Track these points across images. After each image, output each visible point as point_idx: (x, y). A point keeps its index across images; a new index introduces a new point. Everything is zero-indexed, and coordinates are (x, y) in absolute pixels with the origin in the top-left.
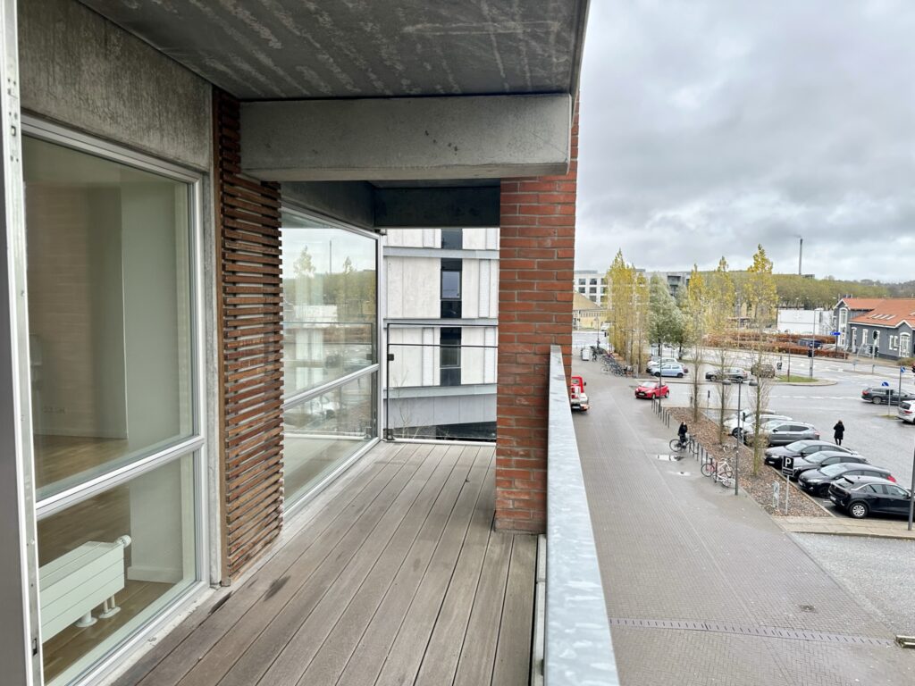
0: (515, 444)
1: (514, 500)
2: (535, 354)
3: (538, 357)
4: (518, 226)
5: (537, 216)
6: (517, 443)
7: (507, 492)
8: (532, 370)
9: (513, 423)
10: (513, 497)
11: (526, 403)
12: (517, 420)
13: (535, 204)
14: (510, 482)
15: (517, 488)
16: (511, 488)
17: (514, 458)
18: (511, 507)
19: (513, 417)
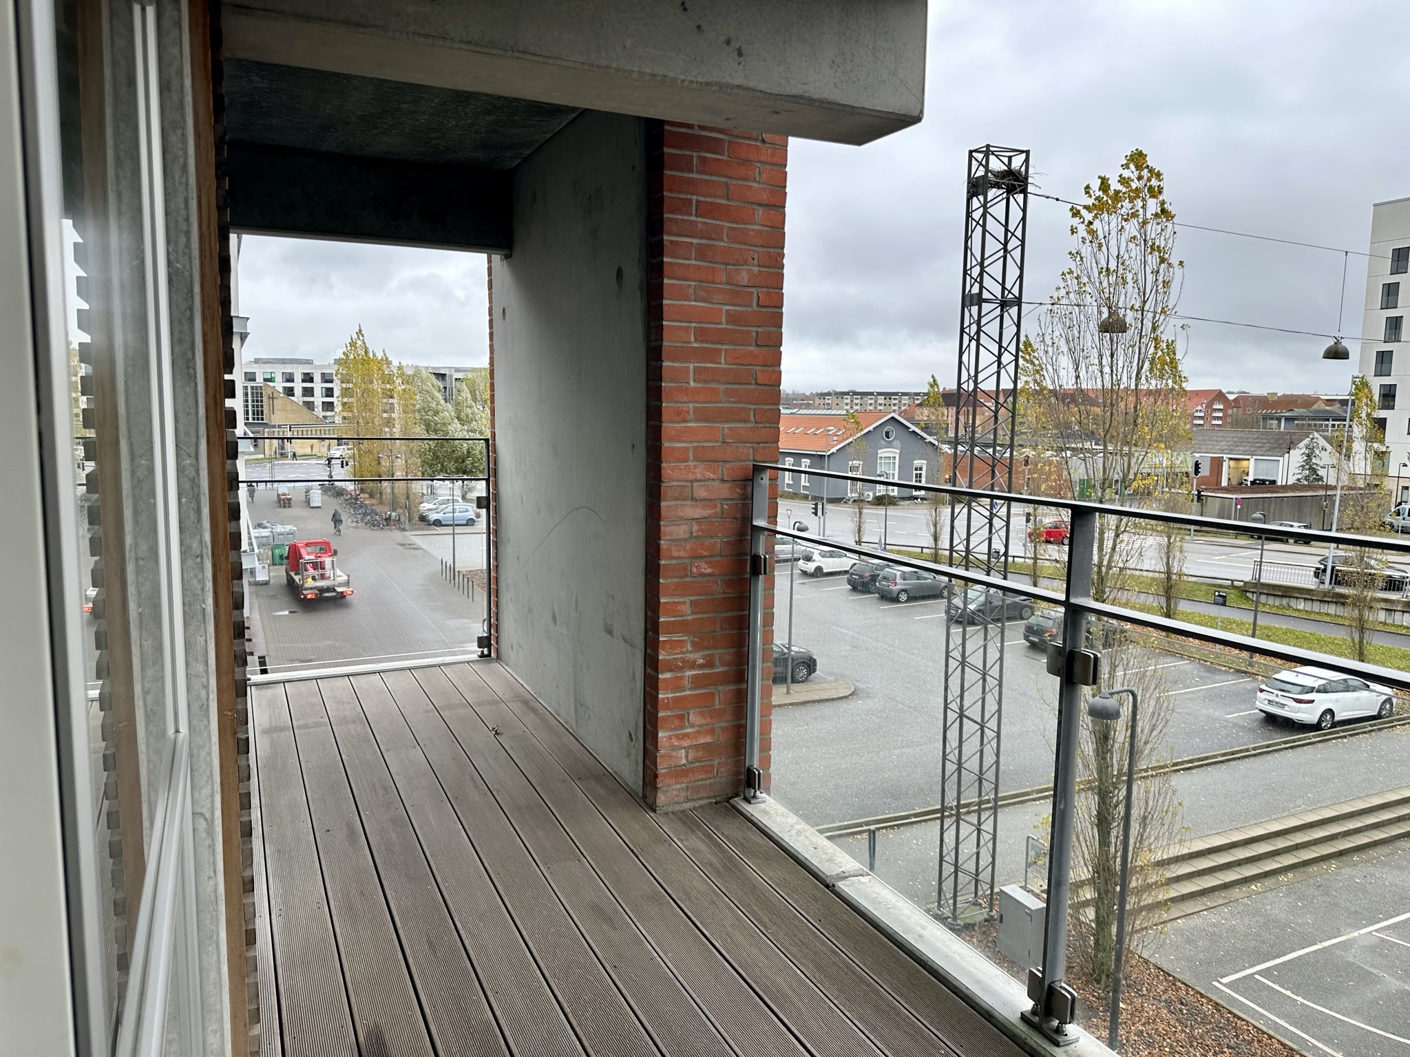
0: (689, 648)
1: (687, 749)
2: (723, 481)
3: (726, 485)
4: (695, 241)
5: (726, 224)
6: (693, 643)
7: (677, 737)
8: (718, 510)
9: (687, 609)
10: (686, 743)
11: (709, 571)
12: (693, 604)
13: (724, 202)
14: (681, 717)
15: (692, 726)
16: (683, 727)
17: (689, 673)
18: (684, 761)
19: (687, 599)
